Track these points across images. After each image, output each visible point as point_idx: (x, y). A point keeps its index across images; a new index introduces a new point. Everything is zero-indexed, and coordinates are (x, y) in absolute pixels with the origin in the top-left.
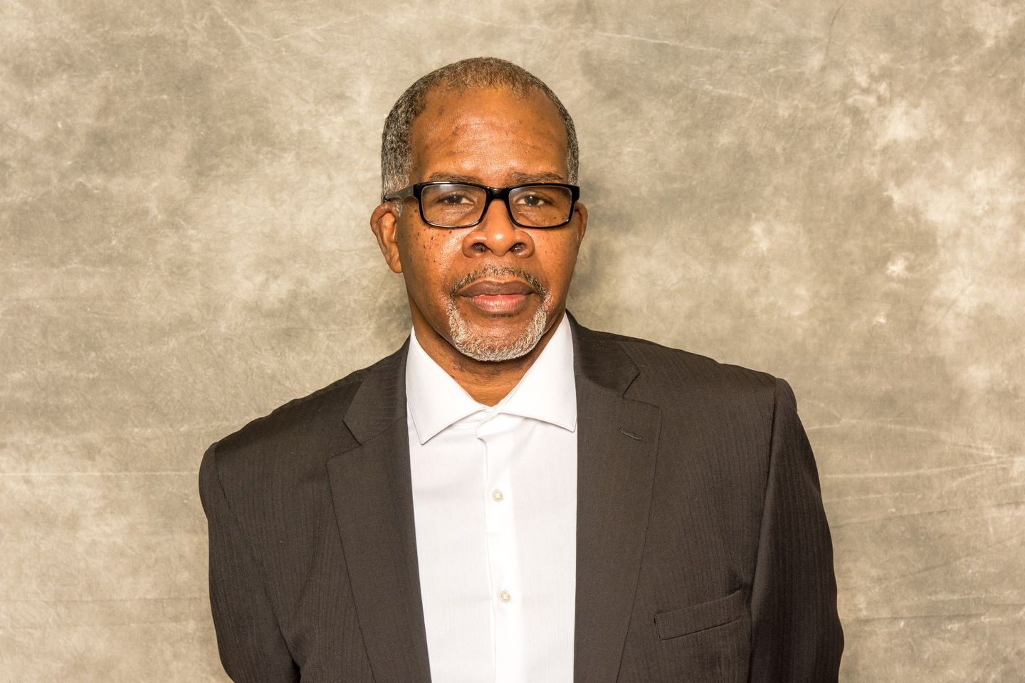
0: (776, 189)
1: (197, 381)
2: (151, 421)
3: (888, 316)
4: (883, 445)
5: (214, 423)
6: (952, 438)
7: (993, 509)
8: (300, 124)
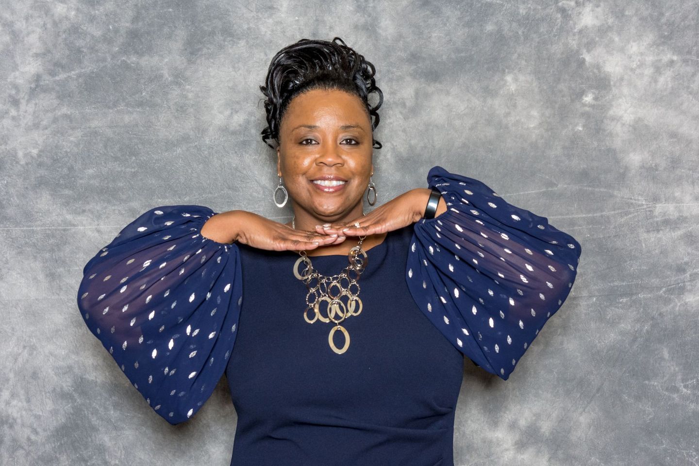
0: (519, 55)
1: (194, 172)
2: (168, 195)
3: (584, 126)
4: (582, 199)
5: (204, 195)
6: (620, 194)
7: (645, 234)
8: (248, 24)
